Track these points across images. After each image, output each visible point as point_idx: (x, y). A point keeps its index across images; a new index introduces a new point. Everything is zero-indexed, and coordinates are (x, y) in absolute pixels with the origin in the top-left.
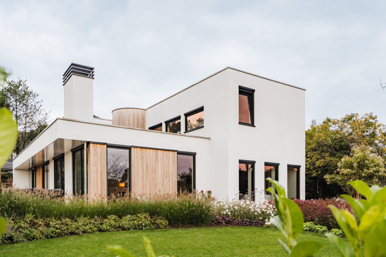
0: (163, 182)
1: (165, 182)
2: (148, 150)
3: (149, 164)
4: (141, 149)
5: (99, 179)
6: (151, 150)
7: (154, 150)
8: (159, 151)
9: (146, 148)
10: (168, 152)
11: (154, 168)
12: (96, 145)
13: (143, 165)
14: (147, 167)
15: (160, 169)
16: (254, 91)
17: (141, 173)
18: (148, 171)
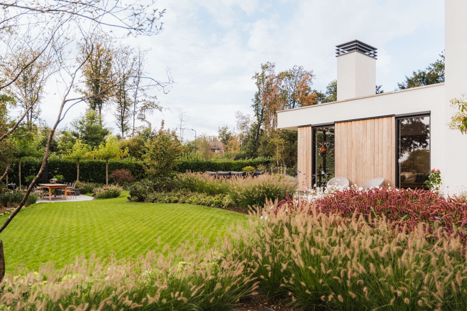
0: (374, 159)
1: (376, 160)
2: (353, 122)
3: (354, 140)
4: (345, 123)
5: (305, 161)
6: (357, 122)
7: (361, 121)
8: (368, 121)
9: (351, 121)
10: (380, 119)
11: (361, 143)
12: (302, 128)
13: (347, 141)
14: (353, 143)
15: (369, 143)
17: (345, 150)
18: (353, 148)
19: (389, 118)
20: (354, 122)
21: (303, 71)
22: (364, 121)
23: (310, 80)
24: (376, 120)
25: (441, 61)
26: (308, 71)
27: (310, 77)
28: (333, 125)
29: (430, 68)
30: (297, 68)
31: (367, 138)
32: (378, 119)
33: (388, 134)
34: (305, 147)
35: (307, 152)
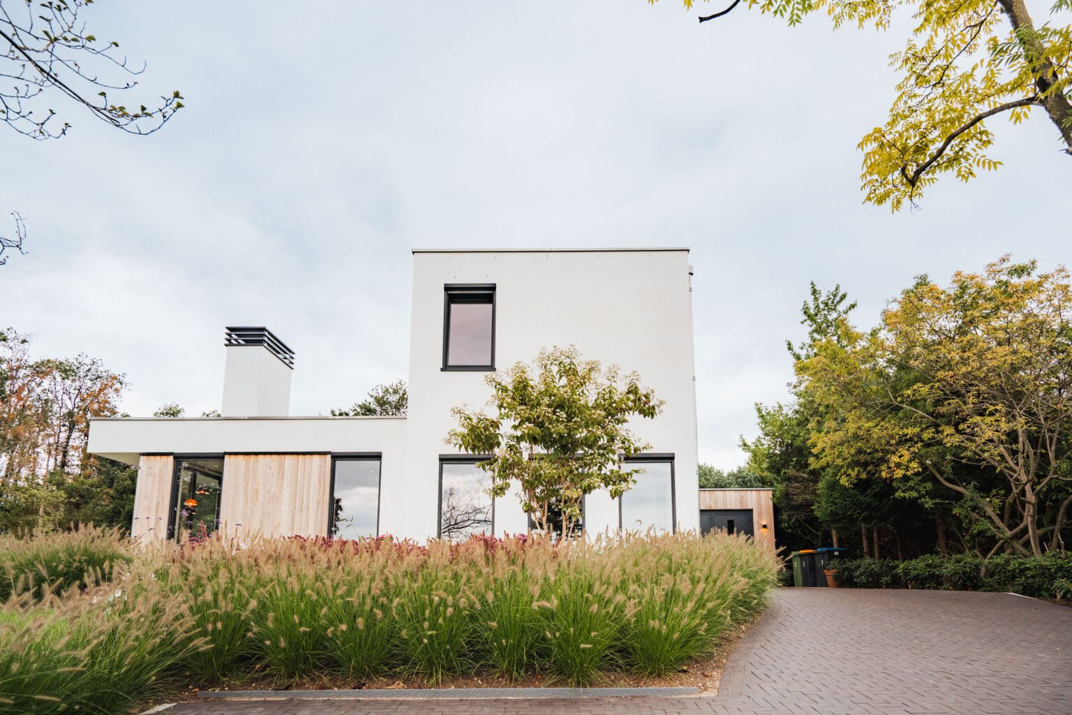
2: (260, 457)
3: (262, 486)
6: (268, 457)
7: (275, 457)
8: (288, 457)
10: (308, 456)
11: (272, 493)
12: (152, 457)
13: (246, 488)
14: (257, 492)
15: (286, 493)
16: (493, 288)
17: (241, 504)
18: (257, 500)
19: (323, 456)
20: (262, 456)
21: (101, 369)
22: (280, 456)
23: (117, 390)
24: (301, 456)
25: (370, 403)
26: (115, 371)
27: (118, 386)
28: (220, 457)
29: (356, 410)
30: (88, 361)
31: (285, 485)
32: (304, 456)
33: (320, 480)
34: (155, 494)
35: (158, 503)
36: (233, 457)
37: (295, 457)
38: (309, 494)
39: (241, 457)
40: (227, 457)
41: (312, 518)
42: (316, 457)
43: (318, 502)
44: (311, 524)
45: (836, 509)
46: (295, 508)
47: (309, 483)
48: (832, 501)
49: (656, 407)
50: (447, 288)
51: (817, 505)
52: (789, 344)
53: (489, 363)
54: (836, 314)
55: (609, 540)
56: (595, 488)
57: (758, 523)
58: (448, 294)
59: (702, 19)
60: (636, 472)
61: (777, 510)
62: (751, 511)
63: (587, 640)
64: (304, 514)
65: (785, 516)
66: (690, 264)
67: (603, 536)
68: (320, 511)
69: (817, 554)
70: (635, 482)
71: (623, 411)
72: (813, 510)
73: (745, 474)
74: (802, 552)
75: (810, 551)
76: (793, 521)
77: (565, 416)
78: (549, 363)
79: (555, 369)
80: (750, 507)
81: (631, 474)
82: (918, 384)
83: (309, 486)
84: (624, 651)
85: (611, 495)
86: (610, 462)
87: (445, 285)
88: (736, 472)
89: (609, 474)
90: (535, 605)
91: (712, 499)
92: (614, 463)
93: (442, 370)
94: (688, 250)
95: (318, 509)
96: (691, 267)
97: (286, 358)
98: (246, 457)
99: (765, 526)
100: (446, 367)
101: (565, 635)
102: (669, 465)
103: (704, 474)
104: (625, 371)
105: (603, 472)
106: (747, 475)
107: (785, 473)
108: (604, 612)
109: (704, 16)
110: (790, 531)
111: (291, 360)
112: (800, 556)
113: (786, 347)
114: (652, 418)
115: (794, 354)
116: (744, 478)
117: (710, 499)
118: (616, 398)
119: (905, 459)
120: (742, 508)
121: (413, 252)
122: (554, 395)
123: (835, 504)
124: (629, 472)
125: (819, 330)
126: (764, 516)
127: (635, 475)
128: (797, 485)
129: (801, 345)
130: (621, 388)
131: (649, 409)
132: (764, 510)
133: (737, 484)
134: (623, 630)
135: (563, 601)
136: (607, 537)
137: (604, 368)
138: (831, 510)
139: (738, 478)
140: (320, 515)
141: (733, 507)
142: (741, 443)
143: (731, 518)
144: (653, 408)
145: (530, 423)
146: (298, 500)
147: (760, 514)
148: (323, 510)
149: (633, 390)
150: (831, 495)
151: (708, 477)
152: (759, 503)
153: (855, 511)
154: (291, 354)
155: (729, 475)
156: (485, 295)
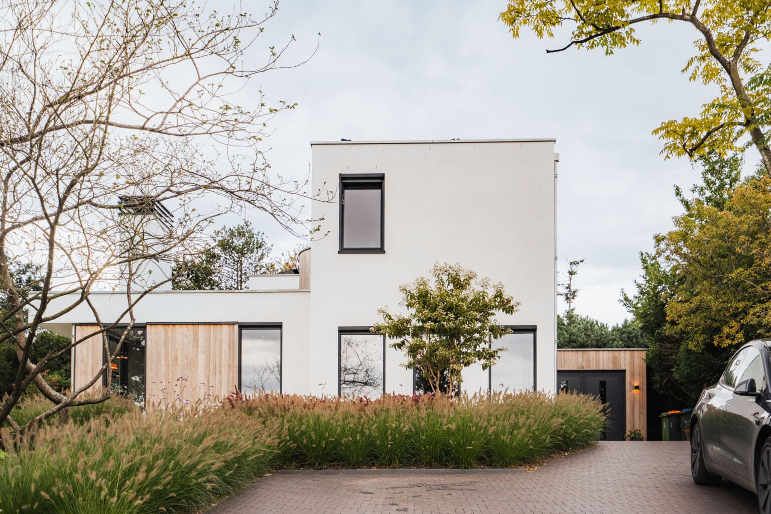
0: (209, 382)
2: (178, 327)
3: (179, 353)
6: (184, 327)
9: (175, 324)
10: (218, 326)
11: (189, 358)
12: (85, 327)
13: (167, 354)
14: (176, 358)
15: (201, 359)
16: (382, 177)
17: (164, 368)
18: (177, 365)
19: (231, 326)
22: (194, 326)
28: (143, 327)
31: (199, 352)
32: (215, 326)
33: (230, 348)
34: (90, 360)
35: (93, 368)
36: (154, 327)
37: (207, 327)
38: (220, 359)
39: (161, 327)
40: (148, 327)
41: (224, 380)
42: (225, 327)
43: (229, 366)
44: (224, 386)
45: (691, 371)
46: (209, 371)
47: (220, 349)
48: (689, 364)
49: (514, 307)
50: (343, 177)
51: (676, 367)
52: (678, 189)
53: (379, 246)
54: (732, 152)
55: (482, 397)
56: (472, 363)
57: (631, 384)
58: (343, 183)
59: (548, 52)
60: (501, 350)
61: (650, 371)
62: (624, 371)
63: (470, 444)
64: (218, 377)
65: (657, 377)
66: (555, 152)
67: (478, 395)
68: (231, 375)
69: (682, 414)
70: (499, 357)
71: (492, 308)
72: (672, 372)
73: (631, 329)
74: (670, 413)
75: (677, 412)
76: (664, 382)
77: (453, 316)
78: (441, 273)
79: (445, 278)
80: (623, 368)
81: (497, 352)
82: (740, 269)
83: (221, 353)
84: (489, 453)
85: (483, 368)
86: (483, 343)
87: (340, 174)
88: (620, 326)
89: (481, 350)
90: (445, 428)
91: (585, 360)
92: (485, 343)
93: (339, 252)
94: (555, 141)
95: (229, 372)
96: (557, 155)
97: (167, 221)
98: (165, 326)
99: (637, 388)
100: (343, 250)
101: (458, 443)
102: (532, 335)
103: (585, 329)
104: (494, 281)
105: (477, 350)
106: (634, 329)
107: (659, 333)
108: (478, 433)
109: (549, 50)
110: (662, 392)
111: (171, 223)
112: (669, 416)
113: (674, 192)
114: (512, 314)
115: (682, 201)
116: (630, 333)
117: (582, 360)
118: (487, 300)
119: (733, 331)
120: (615, 369)
121: (312, 145)
122: (446, 302)
123: (692, 367)
124: (495, 350)
125: (712, 171)
126: (637, 377)
127: (499, 352)
128: (669, 345)
129: (692, 187)
130: (491, 293)
131: (509, 308)
132: (637, 370)
133: (621, 340)
134: (487, 443)
135: (458, 426)
136: (480, 396)
137: (480, 278)
138: (687, 372)
139: (623, 334)
140: (231, 378)
141: (606, 368)
142: (622, 298)
143: (603, 378)
144: (513, 307)
145: (432, 322)
146: (212, 365)
147: (633, 375)
148: (233, 373)
149: (499, 295)
150: (689, 358)
151: (589, 332)
152: (632, 364)
153: (707, 374)
154: (171, 218)
155: (614, 330)
156: (376, 182)
